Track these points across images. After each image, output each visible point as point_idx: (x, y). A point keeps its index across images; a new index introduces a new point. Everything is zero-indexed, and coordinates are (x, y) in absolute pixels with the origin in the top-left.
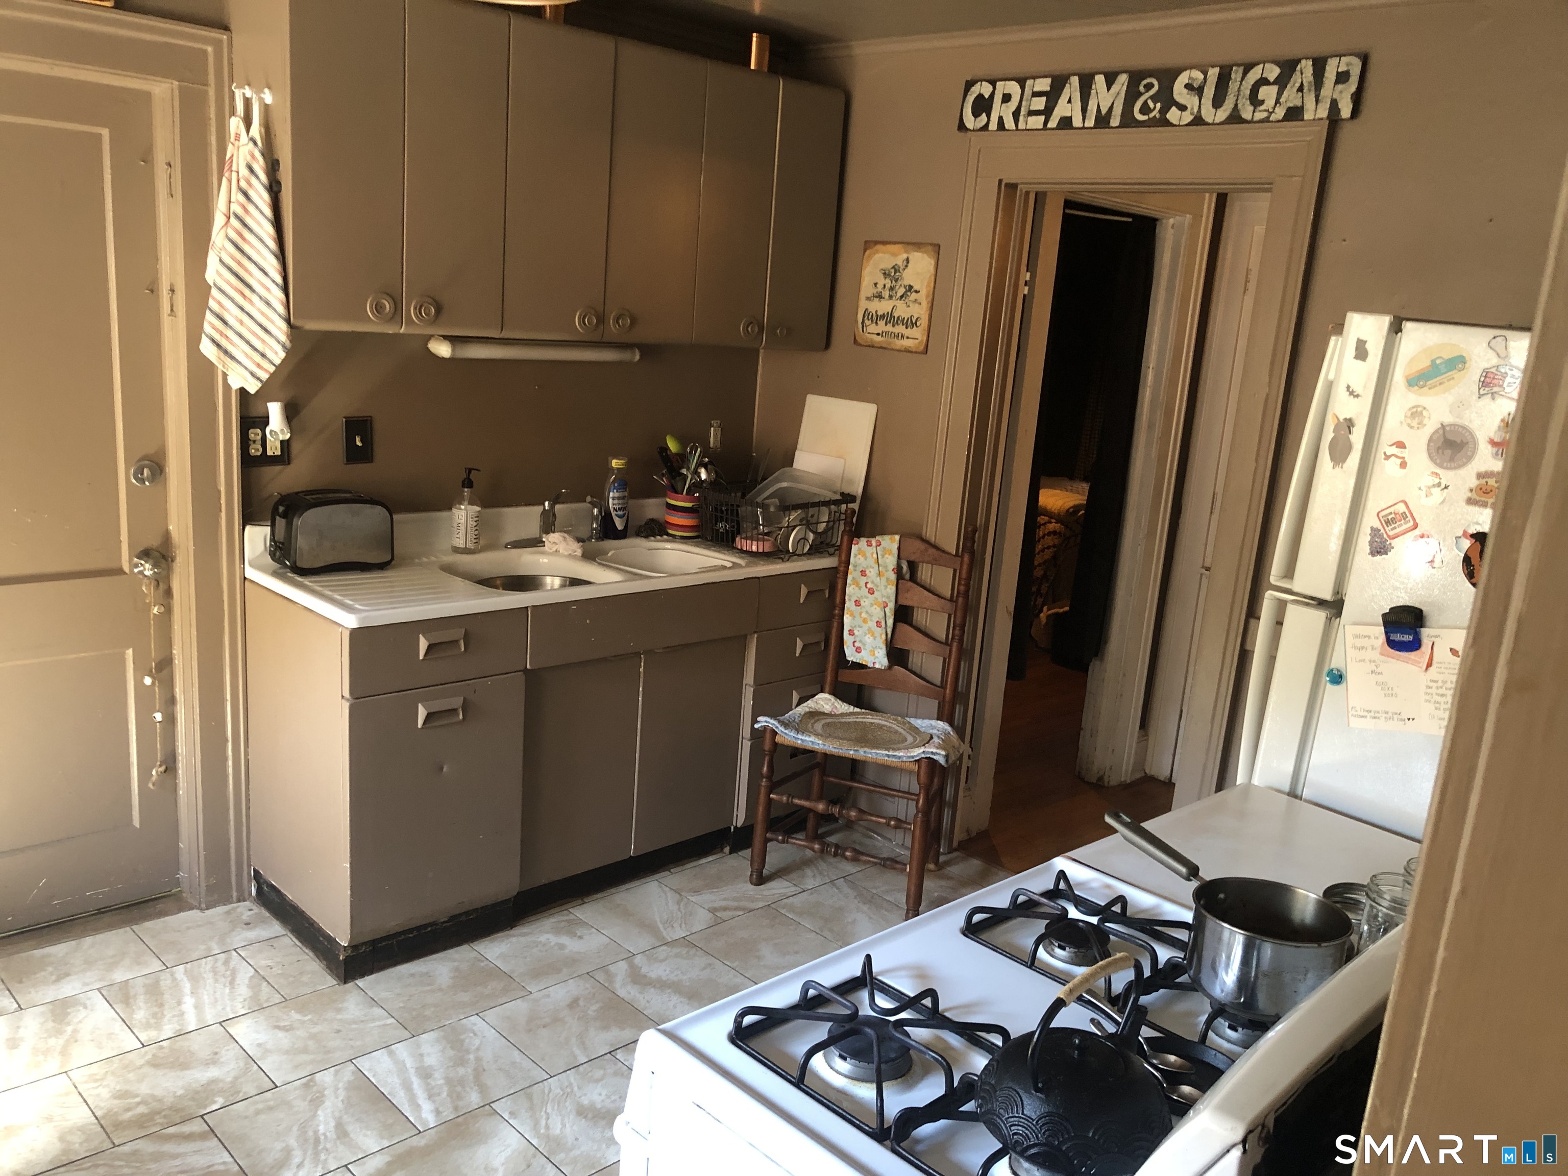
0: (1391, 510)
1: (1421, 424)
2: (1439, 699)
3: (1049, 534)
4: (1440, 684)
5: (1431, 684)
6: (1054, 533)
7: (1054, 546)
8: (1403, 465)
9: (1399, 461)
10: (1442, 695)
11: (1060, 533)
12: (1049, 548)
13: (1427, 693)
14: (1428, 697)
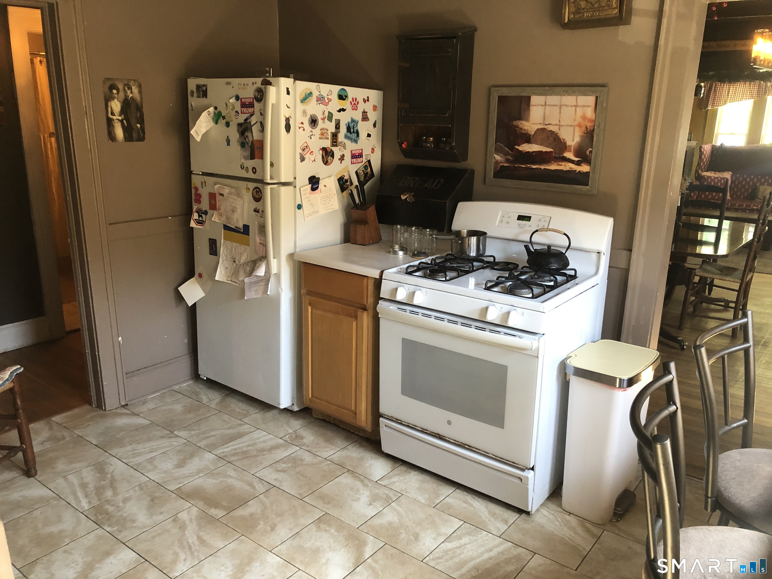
0: (303, 146)
1: (306, 116)
2: (324, 202)
4: (324, 197)
5: (321, 198)
8: (304, 130)
9: (303, 129)
10: (325, 200)
13: (321, 202)
14: (321, 203)
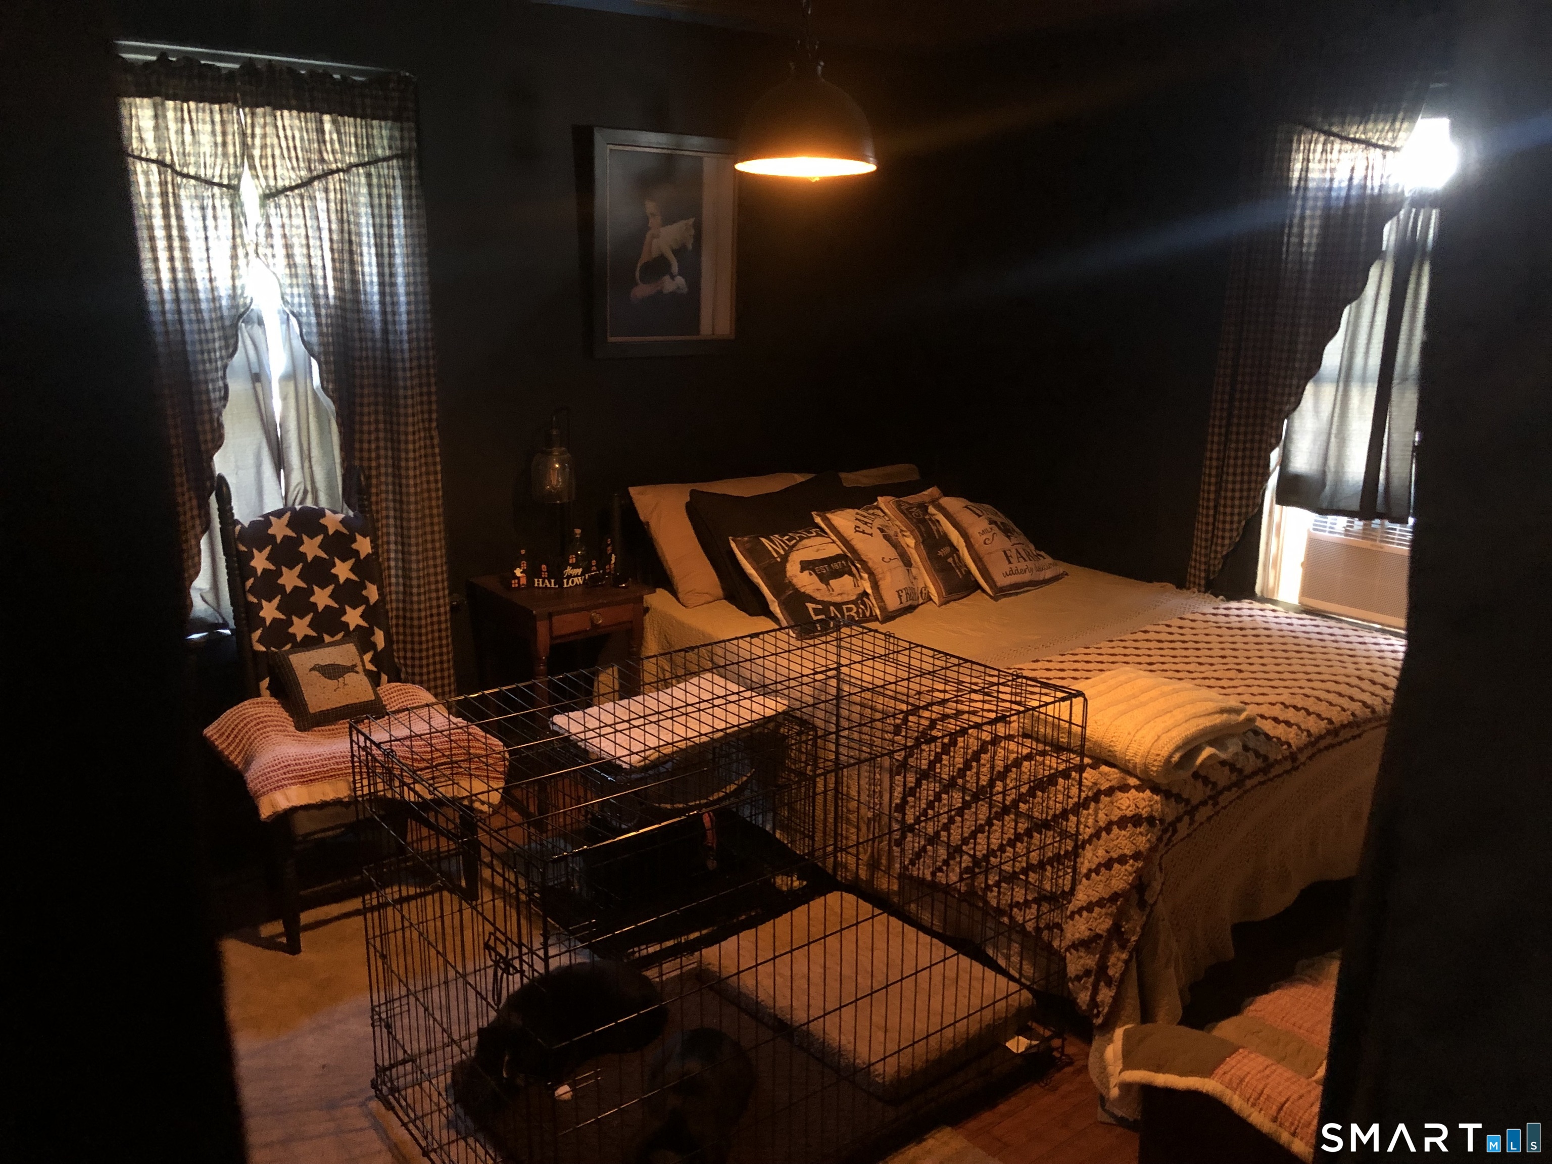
3: (1122, 822)
6: (1136, 820)
7: (1136, 856)
11: (1151, 820)
12: (1122, 860)
